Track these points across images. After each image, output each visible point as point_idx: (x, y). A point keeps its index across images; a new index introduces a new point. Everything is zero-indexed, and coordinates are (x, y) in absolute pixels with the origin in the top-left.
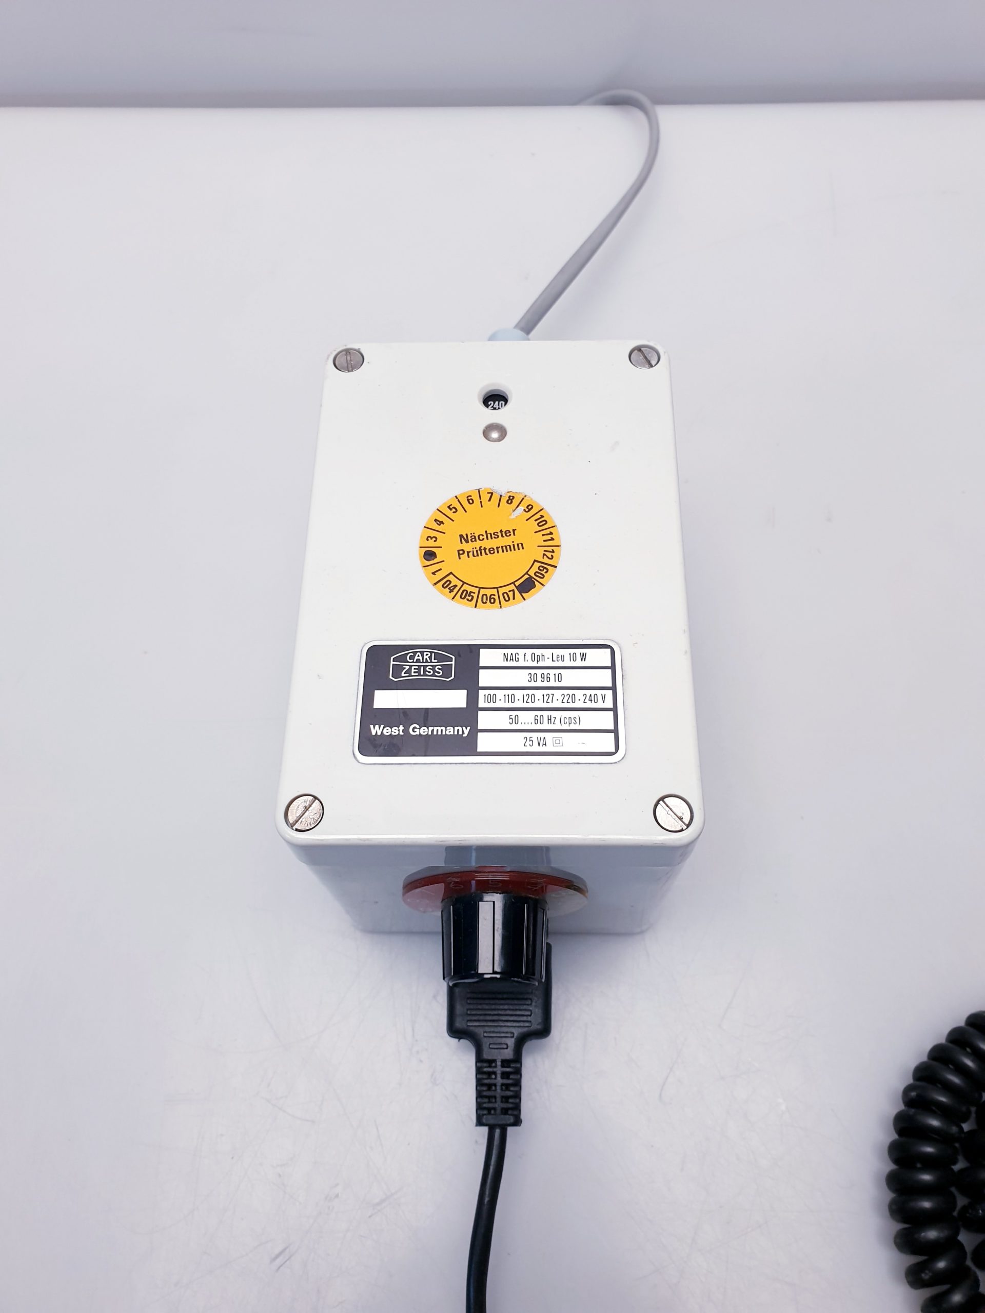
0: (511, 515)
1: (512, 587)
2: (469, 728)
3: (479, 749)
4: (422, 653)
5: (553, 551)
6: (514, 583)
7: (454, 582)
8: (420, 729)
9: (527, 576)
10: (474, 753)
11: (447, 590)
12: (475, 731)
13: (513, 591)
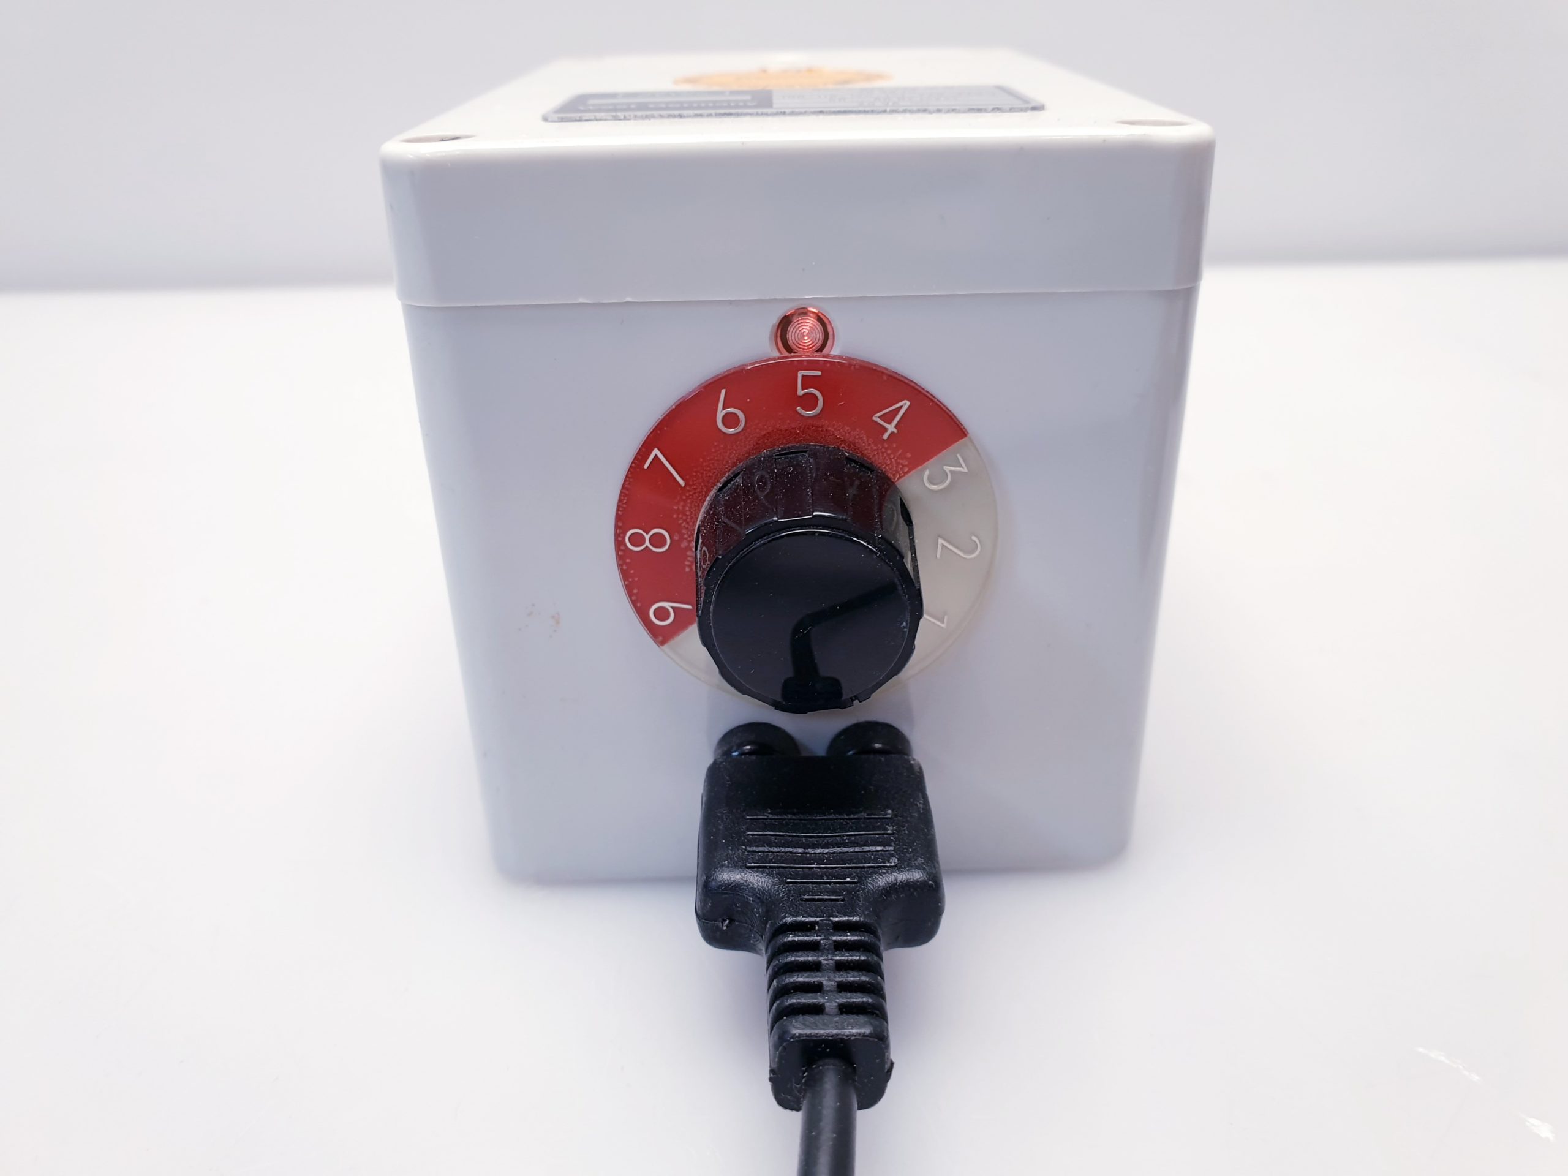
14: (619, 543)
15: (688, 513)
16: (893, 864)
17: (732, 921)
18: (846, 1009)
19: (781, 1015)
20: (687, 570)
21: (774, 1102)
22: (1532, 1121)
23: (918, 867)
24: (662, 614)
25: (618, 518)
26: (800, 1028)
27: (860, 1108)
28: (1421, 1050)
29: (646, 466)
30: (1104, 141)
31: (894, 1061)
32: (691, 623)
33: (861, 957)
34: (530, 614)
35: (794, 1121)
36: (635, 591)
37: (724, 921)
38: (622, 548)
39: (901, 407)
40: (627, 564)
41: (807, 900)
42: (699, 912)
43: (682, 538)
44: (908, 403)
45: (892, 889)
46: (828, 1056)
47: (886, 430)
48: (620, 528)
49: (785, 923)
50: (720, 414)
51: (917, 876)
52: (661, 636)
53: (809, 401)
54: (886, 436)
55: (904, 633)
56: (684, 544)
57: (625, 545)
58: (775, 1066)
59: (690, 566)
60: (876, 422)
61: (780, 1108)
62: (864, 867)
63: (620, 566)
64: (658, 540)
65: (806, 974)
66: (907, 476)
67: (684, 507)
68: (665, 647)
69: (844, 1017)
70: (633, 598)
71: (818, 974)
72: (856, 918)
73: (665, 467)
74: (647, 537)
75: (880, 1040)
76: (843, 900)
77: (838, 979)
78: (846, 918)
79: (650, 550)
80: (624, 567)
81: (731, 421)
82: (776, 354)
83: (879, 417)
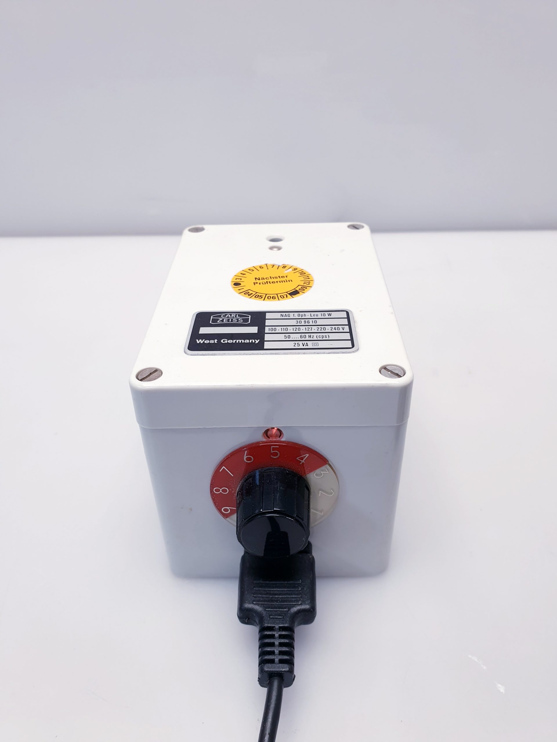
0: (284, 271)
1: (286, 294)
2: (259, 340)
3: (265, 348)
4: (231, 315)
5: (309, 282)
6: (287, 292)
7: (251, 292)
8: (228, 341)
9: (294, 290)
10: (263, 349)
11: (247, 295)
12: (262, 341)
13: (286, 295)
14: (211, 491)
15: (234, 484)
16: (300, 603)
17: (249, 619)
18: (281, 661)
19: (262, 663)
20: (234, 499)
21: (260, 686)
22: (499, 685)
23: (307, 604)
24: (226, 510)
25: (211, 484)
26: (268, 668)
27: (285, 687)
28: (470, 656)
29: (220, 471)
30: (373, 386)
31: (296, 675)
32: (235, 513)
33: (286, 641)
34: (182, 508)
35: (265, 690)
36: (217, 504)
37: (246, 619)
38: (212, 492)
39: (306, 456)
40: (214, 497)
41: (272, 618)
42: (239, 615)
43: (232, 490)
44: (308, 455)
45: (299, 611)
46: (275, 676)
47: (301, 462)
48: (212, 487)
49: (265, 627)
50: (245, 457)
51: (307, 607)
52: (226, 516)
53: (276, 454)
54: (301, 464)
55: (304, 541)
56: (233, 492)
57: (213, 492)
58: (260, 677)
59: (235, 498)
60: (298, 460)
61: (262, 687)
62: (291, 604)
63: (212, 497)
64: (224, 491)
65: (270, 648)
66: (308, 474)
67: (233, 482)
68: (228, 519)
69: (281, 665)
70: (216, 506)
71: (274, 648)
72: (287, 625)
73: (227, 471)
74: (221, 490)
75: (291, 671)
76: (283, 618)
77: (279, 641)
78: (283, 625)
79: (222, 493)
80: (213, 497)
81: (248, 459)
82: (264, 440)
83: (299, 458)
